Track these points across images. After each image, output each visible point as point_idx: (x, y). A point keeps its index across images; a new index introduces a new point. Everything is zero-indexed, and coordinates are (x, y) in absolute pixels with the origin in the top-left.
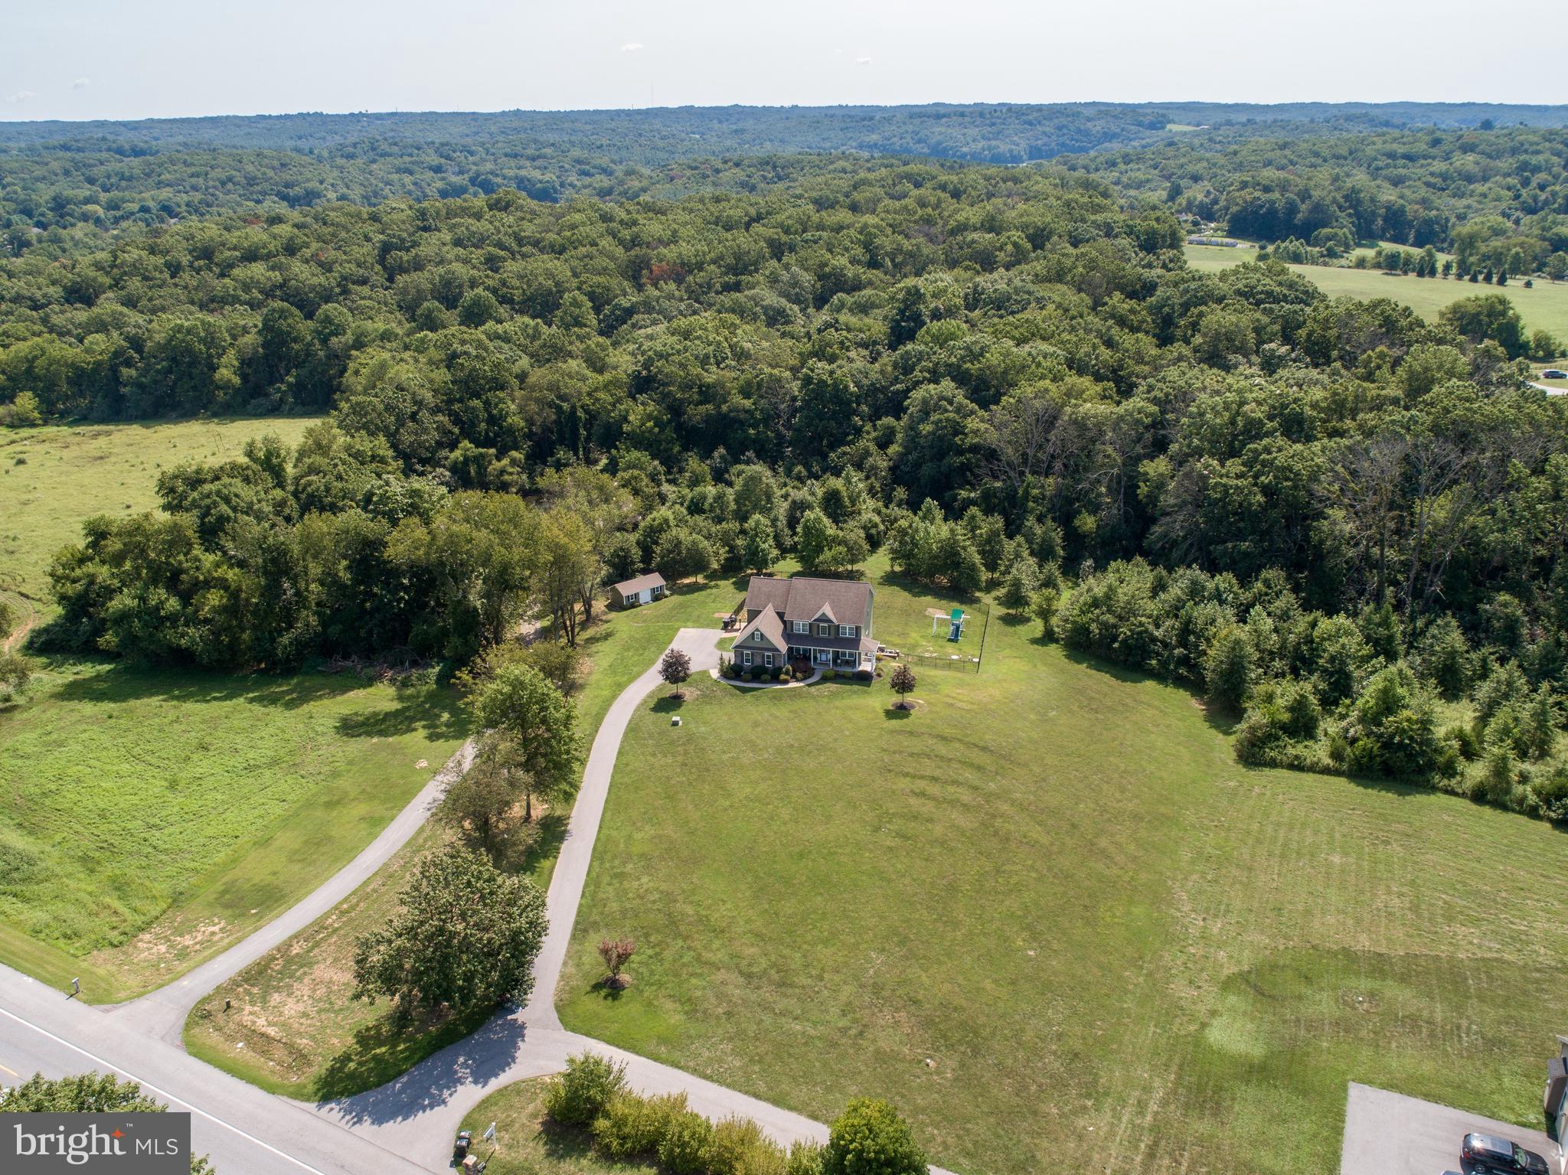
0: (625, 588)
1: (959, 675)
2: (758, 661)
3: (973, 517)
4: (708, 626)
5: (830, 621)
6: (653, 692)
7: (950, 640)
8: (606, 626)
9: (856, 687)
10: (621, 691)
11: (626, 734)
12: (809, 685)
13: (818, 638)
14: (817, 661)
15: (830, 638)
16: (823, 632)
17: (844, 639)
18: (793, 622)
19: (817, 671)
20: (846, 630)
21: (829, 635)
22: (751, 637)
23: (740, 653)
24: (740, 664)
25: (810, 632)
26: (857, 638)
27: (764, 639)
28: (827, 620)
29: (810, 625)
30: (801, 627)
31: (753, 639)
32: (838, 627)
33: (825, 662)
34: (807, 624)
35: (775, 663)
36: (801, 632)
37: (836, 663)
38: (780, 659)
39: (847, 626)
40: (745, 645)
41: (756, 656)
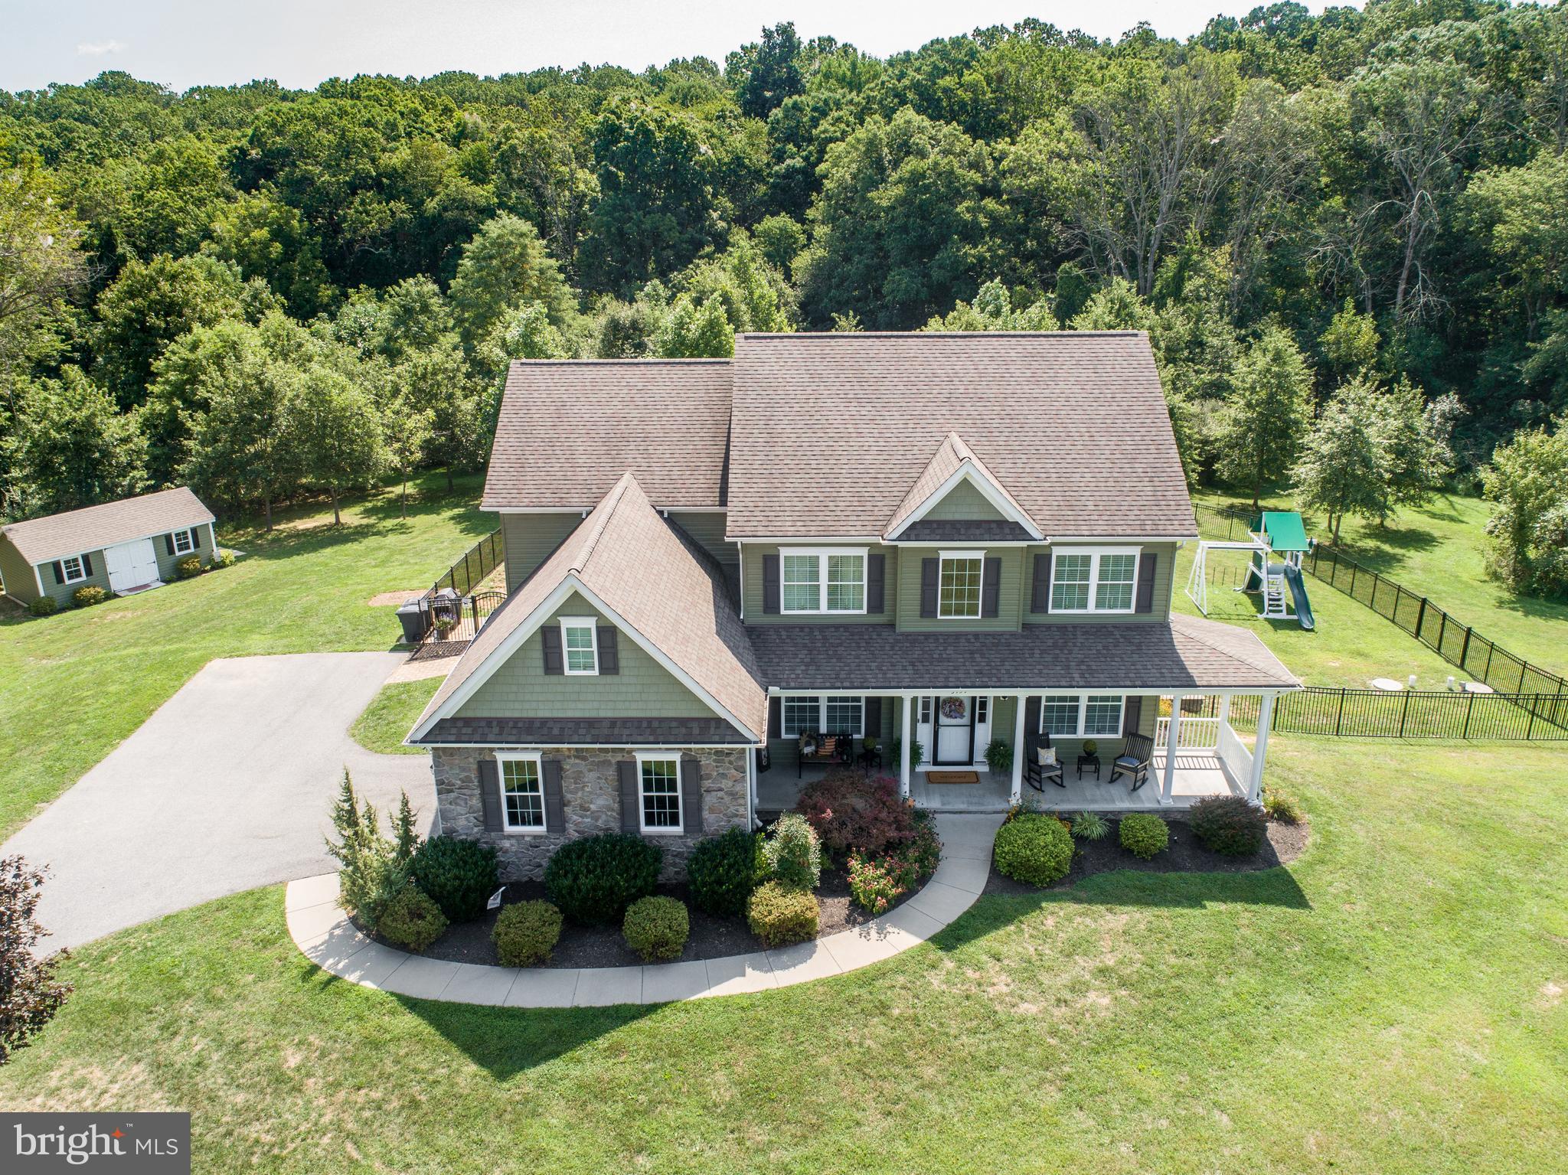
0: (44, 536)
4: (335, 641)
5: (998, 526)
7: (1287, 625)
13: (927, 636)
14: (926, 755)
15: (995, 626)
16: (960, 595)
17: (1075, 627)
18: (777, 557)
19: (945, 829)
20: (1086, 576)
21: (992, 609)
22: (537, 655)
23: (475, 766)
24: (476, 830)
25: (877, 603)
26: (1145, 618)
27: (622, 663)
28: (978, 524)
29: (881, 562)
30: (824, 582)
31: (552, 664)
32: (1040, 561)
33: (970, 762)
34: (864, 552)
35: (706, 814)
36: (824, 609)
37: (1033, 772)
38: (726, 784)
39: (1096, 554)
40: (500, 715)
41: (578, 777)
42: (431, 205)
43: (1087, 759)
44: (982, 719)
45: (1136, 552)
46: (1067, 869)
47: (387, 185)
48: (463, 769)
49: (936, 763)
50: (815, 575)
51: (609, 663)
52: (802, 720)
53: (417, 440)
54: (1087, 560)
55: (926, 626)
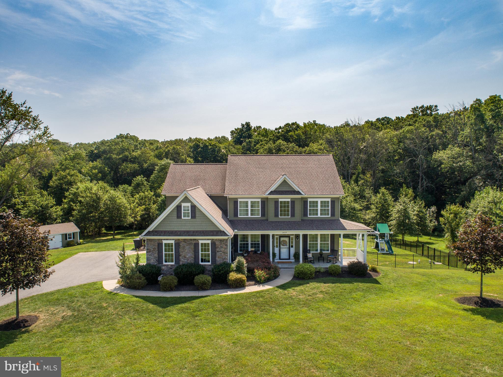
2: (187, 257)
5: (294, 192)
12: (281, 287)
13: (276, 222)
14: (277, 257)
15: (293, 219)
16: (285, 211)
17: (315, 220)
18: (237, 202)
19: (281, 271)
20: (317, 206)
21: (293, 215)
22: (175, 214)
23: (157, 245)
24: (156, 263)
25: (263, 214)
26: (333, 218)
27: (197, 215)
28: (288, 191)
29: (264, 202)
30: (249, 208)
31: (179, 216)
32: (304, 201)
33: (289, 259)
34: (259, 200)
35: (217, 258)
36: (249, 216)
37: (305, 258)
38: (222, 249)
39: (319, 201)
40: (164, 230)
41: (184, 247)
42: (145, 165)
43: (320, 258)
44: (292, 247)
45: (329, 200)
46: (314, 275)
47: (134, 160)
48: (154, 245)
49: (280, 259)
50: (247, 206)
51: (194, 216)
52: (244, 247)
53: (139, 213)
54: (317, 202)
55: (276, 219)
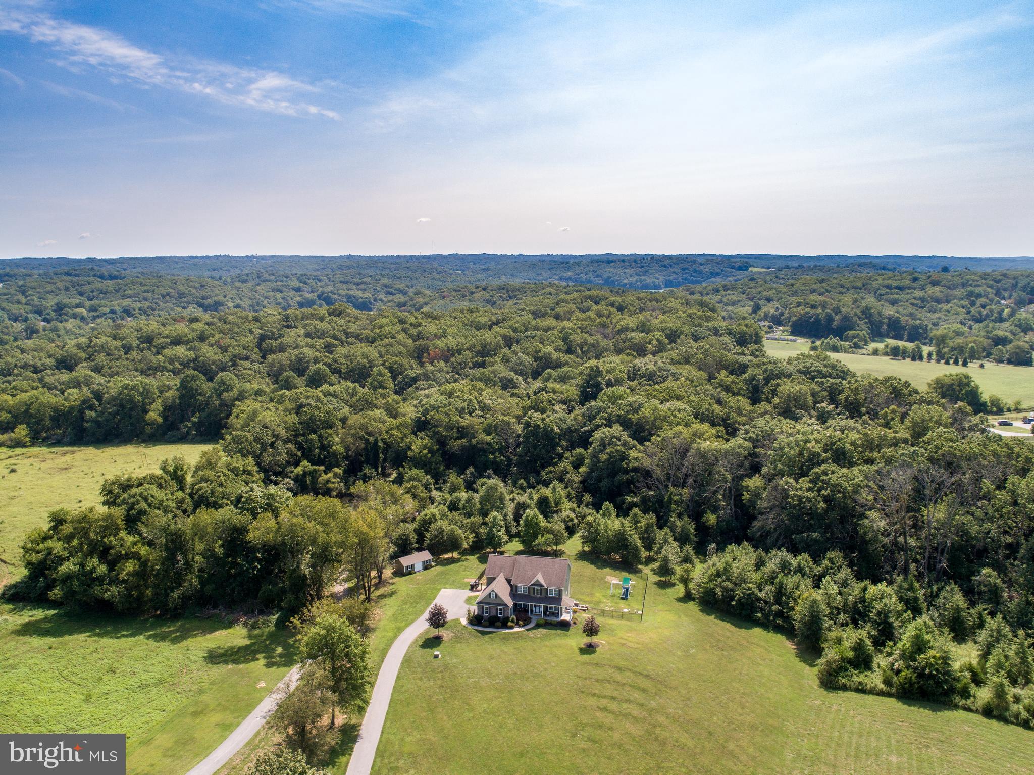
0: (405, 561)
1: (628, 623)
2: (493, 613)
3: (636, 515)
4: (460, 588)
5: (542, 585)
6: (422, 634)
7: (622, 599)
8: (392, 587)
9: (559, 632)
10: (400, 633)
11: (402, 663)
12: (528, 630)
16: (538, 592)
17: (551, 598)
18: (517, 586)
19: (532, 620)
21: (541, 594)
24: (481, 614)
25: (528, 593)
26: (559, 598)
27: (497, 598)
28: (539, 585)
30: (522, 590)
31: (490, 597)
32: (547, 590)
34: (527, 587)
35: (505, 615)
36: (522, 593)
38: (507, 612)
40: (484, 602)
41: (492, 609)
46: (544, 625)
48: (480, 608)
49: (534, 613)
52: (518, 606)
54: (552, 590)
55: (534, 596)
